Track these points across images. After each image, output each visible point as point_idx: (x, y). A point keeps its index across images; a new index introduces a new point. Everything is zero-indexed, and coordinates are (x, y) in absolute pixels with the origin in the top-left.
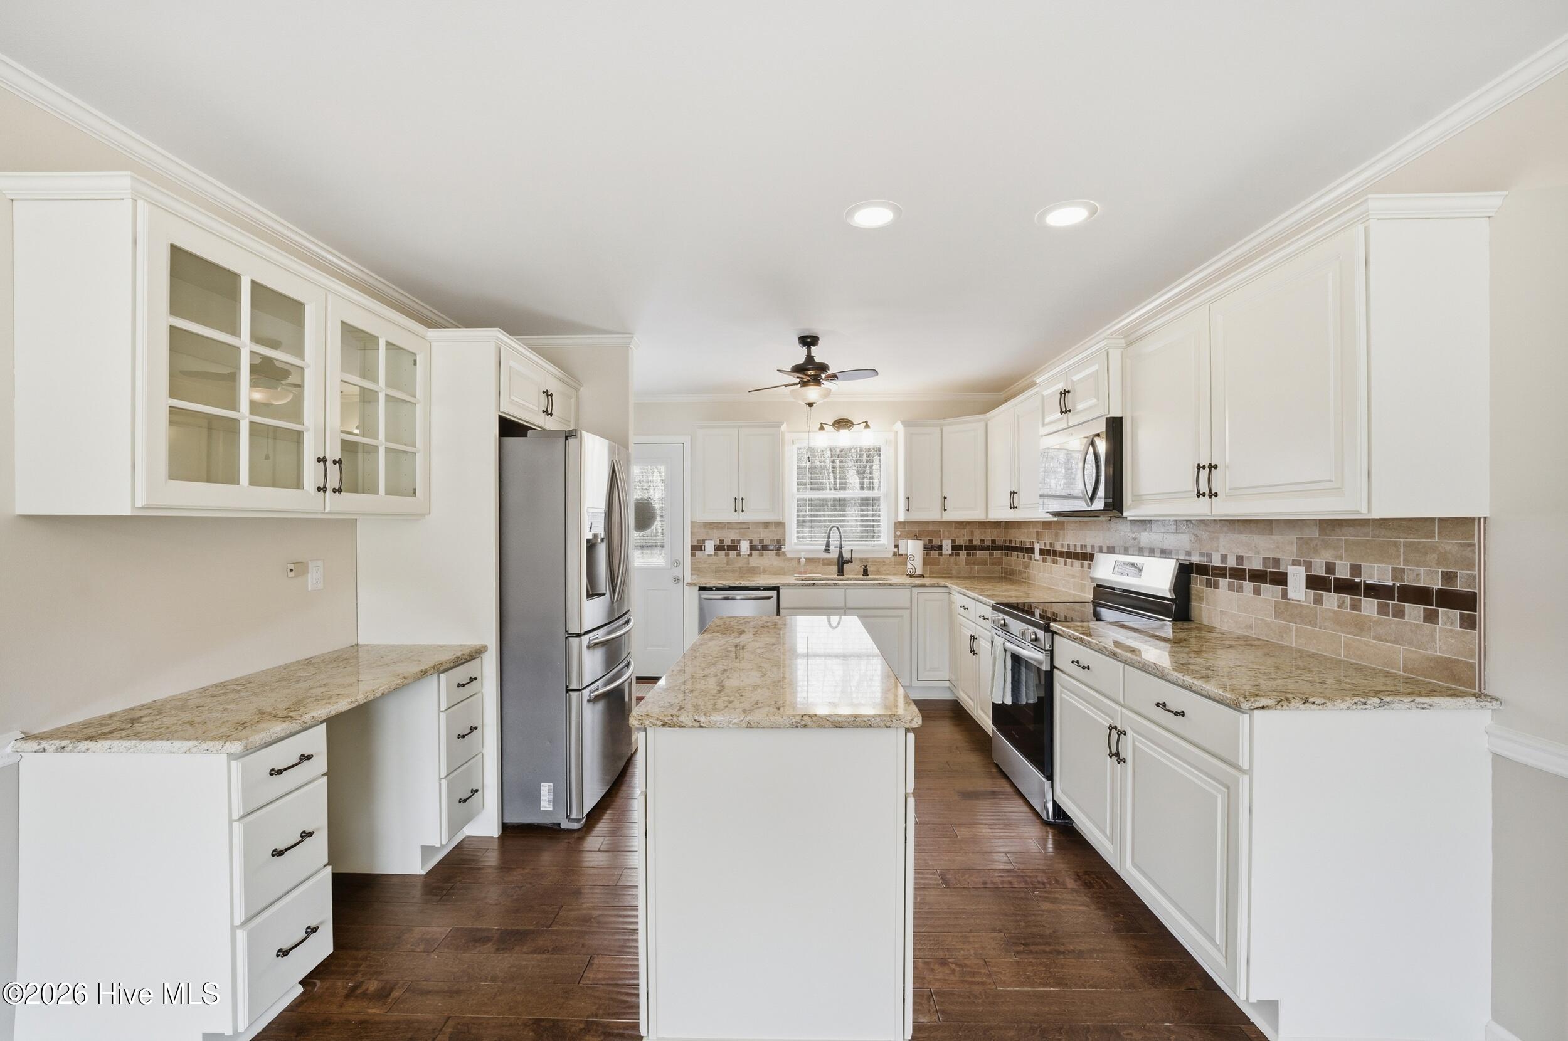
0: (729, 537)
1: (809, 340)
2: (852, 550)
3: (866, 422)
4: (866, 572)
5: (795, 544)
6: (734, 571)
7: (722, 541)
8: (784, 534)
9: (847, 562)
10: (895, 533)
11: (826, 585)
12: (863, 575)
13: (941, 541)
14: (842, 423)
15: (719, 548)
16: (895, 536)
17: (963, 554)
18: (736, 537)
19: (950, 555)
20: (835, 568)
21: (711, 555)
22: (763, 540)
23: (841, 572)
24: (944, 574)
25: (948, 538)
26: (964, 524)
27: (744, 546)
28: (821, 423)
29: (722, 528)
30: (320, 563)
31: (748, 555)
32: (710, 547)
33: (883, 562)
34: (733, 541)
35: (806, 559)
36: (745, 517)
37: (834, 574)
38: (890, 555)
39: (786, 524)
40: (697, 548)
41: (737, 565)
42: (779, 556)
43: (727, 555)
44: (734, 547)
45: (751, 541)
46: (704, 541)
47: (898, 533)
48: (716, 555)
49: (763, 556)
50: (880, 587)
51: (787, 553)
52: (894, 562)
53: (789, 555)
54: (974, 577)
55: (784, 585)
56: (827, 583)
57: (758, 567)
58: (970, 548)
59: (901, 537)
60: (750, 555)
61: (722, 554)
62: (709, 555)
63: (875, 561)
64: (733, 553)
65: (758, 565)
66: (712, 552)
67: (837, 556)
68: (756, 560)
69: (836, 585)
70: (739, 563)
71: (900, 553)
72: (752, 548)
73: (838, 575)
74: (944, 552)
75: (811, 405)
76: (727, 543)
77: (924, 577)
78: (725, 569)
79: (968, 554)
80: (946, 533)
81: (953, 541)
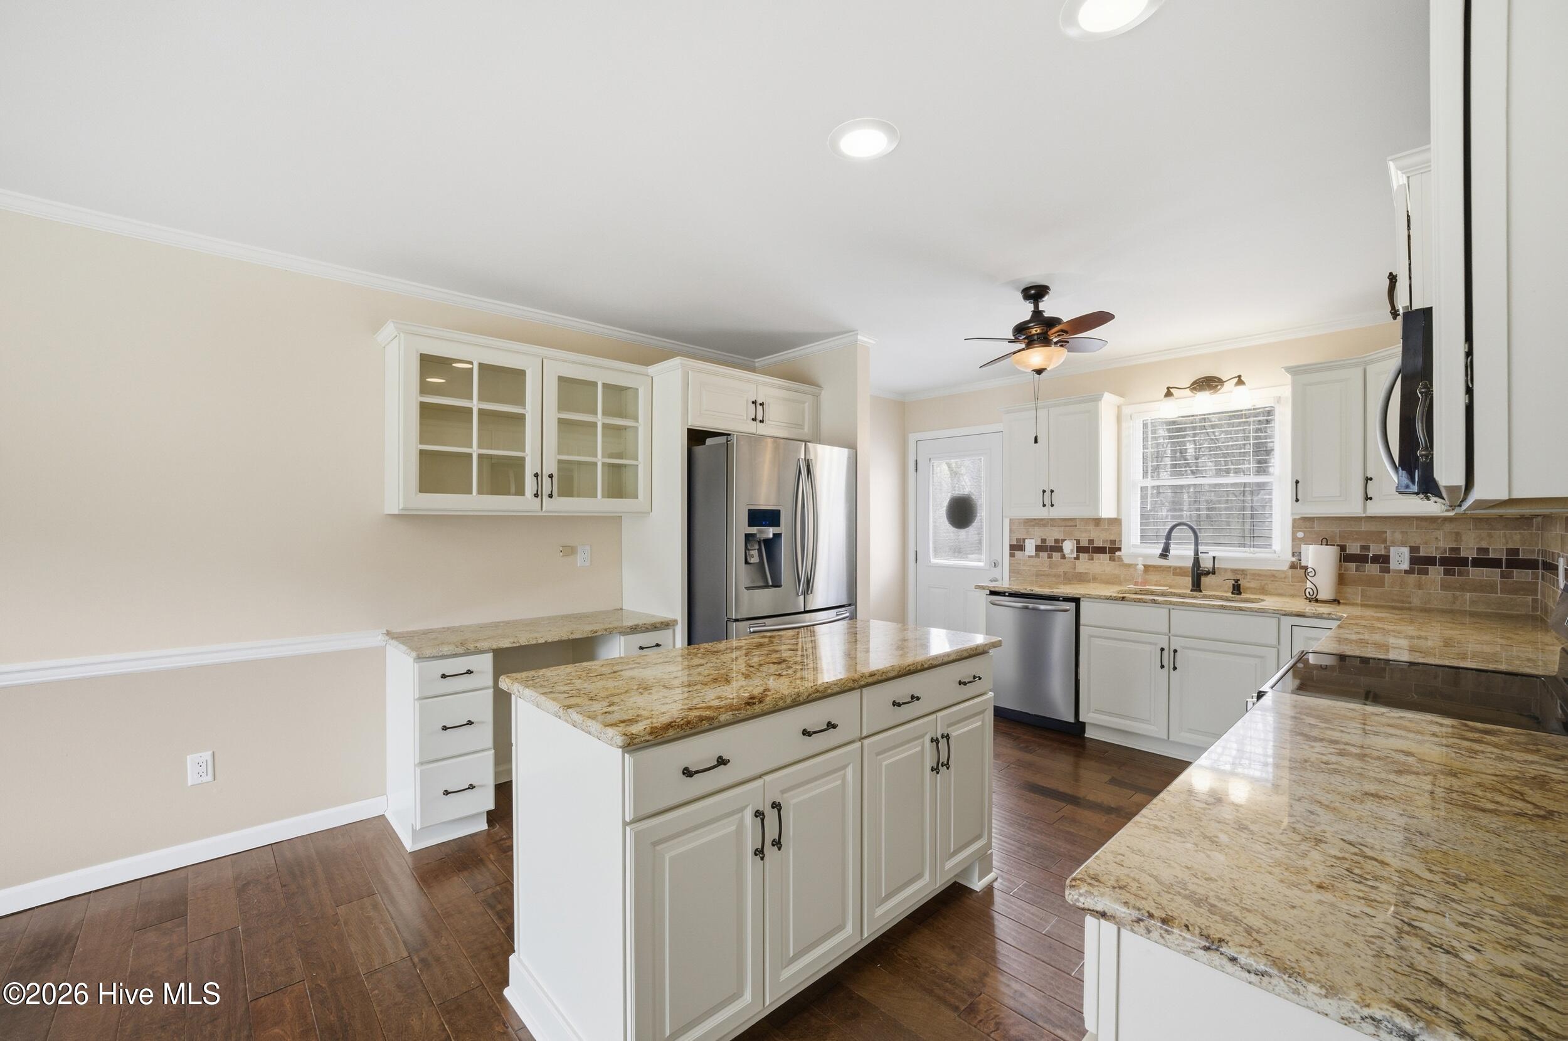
0: (1052, 535)
1: (1033, 292)
2: (1214, 558)
3: (1239, 377)
4: (1237, 589)
5: (1135, 546)
6: (1057, 576)
7: (1044, 541)
8: (1120, 535)
9: (1208, 573)
10: (1294, 533)
11: (1140, 601)
12: (1233, 593)
13: (1387, 549)
14: (1208, 383)
15: (1039, 549)
16: (1294, 538)
17: (1436, 573)
18: (1060, 537)
19: (1406, 572)
20: (1188, 581)
21: (1031, 557)
22: (1093, 540)
23: (1197, 586)
24: (1393, 601)
25: (1403, 544)
26: (1439, 521)
27: (1069, 547)
28: (1168, 388)
29: (1045, 525)
30: (588, 548)
31: (1075, 558)
32: (1030, 547)
33: (1273, 576)
34: (1056, 541)
35: (1145, 566)
36: (1055, 513)
37: (1186, 588)
38: (1285, 567)
39: (1123, 521)
40: (1017, 547)
41: (1061, 570)
42: (1114, 560)
43: (1050, 557)
44: (1057, 548)
45: (1078, 542)
46: (1024, 540)
47: (1300, 535)
48: (1037, 556)
49: (1092, 559)
50: (1226, 611)
51: (1123, 557)
52: (1292, 577)
53: (1126, 561)
54: (1463, 613)
55: (1084, 596)
56: (1142, 599)
57: (1086, 573)
58: (1453, 562)
59: (1307, 541)
60: (1077, 558)
61: (1044, 555)
62: (1029, 557)
63: (1259, 575)
64: (1056, 556)
65: (1086, 571)
66: (1033, 553)
67: (1190, 564)
68: (1085, 564)
69: (1154, 601)
70: (1065, 567)
71: (1302, 565)
72: (1080, 549)
73: (1191, 591)
74: (1393, 565)
75: (1039, 372)
76: (1050, 542)
77: (1339, 603)
78: (1047, 573)
79: (1447, 572)
80: (1398, 536)
81: (1414, 550)
